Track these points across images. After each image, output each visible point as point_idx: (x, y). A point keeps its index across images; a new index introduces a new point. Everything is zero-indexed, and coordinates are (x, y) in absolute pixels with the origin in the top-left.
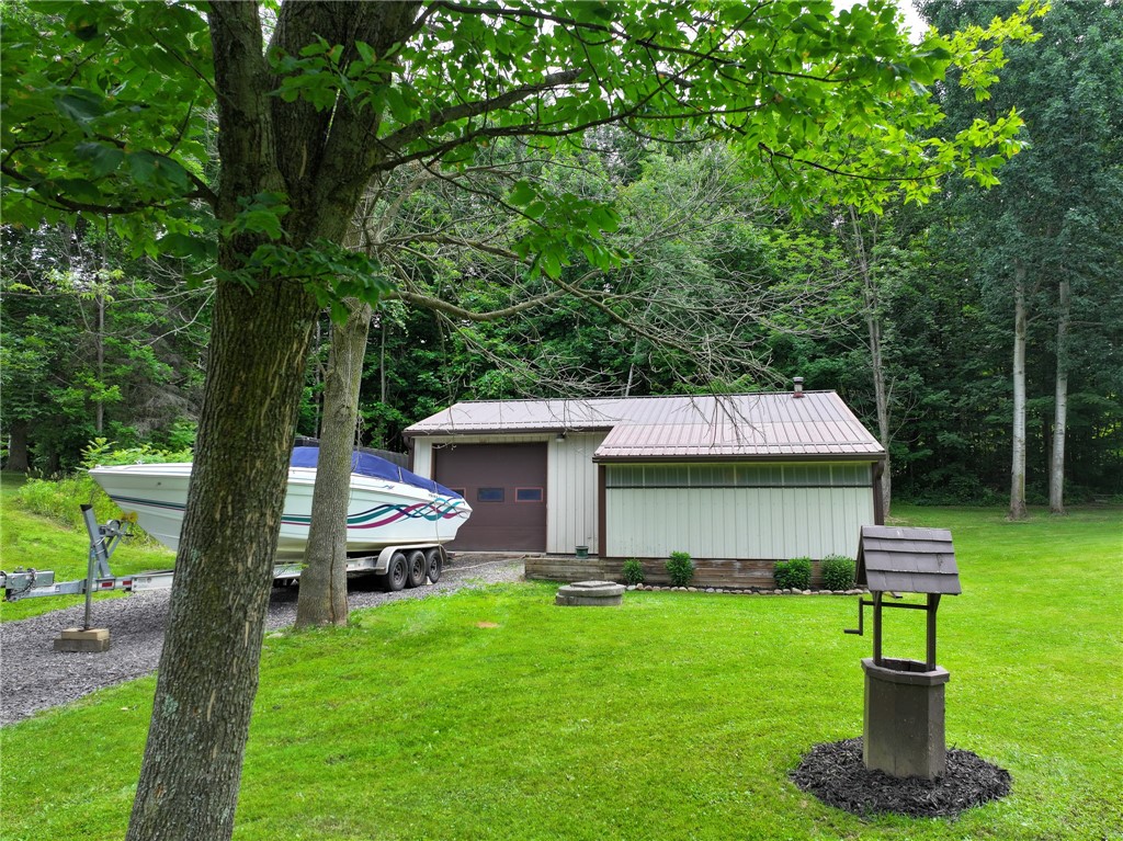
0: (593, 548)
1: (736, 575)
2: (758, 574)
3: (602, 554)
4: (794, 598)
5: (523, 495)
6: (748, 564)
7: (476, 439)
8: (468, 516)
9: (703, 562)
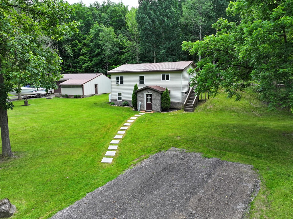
9: (69, 95)
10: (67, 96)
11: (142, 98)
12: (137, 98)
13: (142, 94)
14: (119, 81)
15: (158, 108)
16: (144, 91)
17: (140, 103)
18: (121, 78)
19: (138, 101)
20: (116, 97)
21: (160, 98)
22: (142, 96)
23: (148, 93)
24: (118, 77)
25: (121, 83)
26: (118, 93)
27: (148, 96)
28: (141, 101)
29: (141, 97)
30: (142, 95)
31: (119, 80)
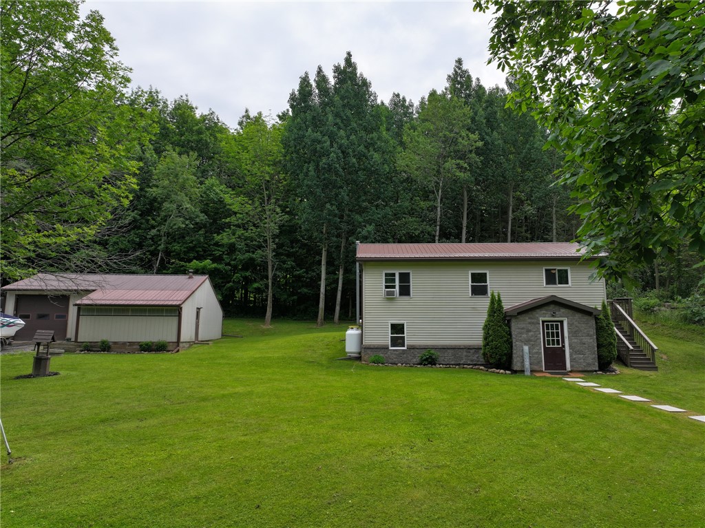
0: (73, 339)
1: (127, 347)
2: (135, 347)
3: (76, 341)
4: (141, 355)
5: (58, 317)
6: (131, 344)
7: (37, 293)
8: (23, 326)
9: (115, 343)
10: (105, 347)
11: (530, 334)
12: (514, 333)
13: (529, 321)
14: (397, 287)
15: (590, 361)
16: (538, 311)
17: (526, 348)
18: (405, 278)
19: (516, 343)
20: (385, 338)
21: (593, 331)
22: (530, 327)
23: (553, 316)
24: (394, 275)
25: (405, 291)
26: (392, 325)
27: (547, 326)
28: (527, 342)
29: (529, 331)
30: (530, 323)
31: (397, 283)
